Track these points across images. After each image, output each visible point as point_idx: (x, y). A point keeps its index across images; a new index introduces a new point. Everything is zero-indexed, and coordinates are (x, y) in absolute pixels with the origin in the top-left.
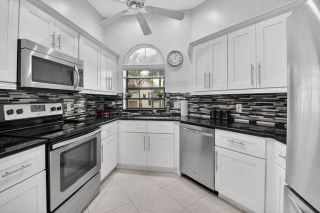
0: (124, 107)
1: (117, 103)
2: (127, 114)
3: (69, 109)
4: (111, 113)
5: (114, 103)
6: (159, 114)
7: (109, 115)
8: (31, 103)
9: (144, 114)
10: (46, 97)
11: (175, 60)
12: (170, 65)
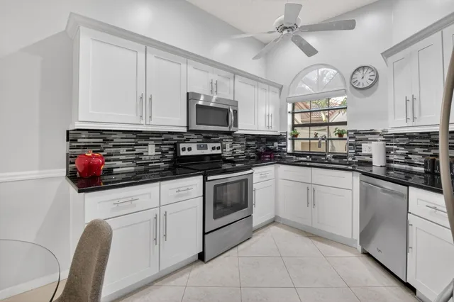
0: (289, 149)
1: (280, 145)
2: (292, 158)
3: (228, 149)
4: (272, 156)
5: (276, 144)
6: (337, 161)
7: (270, 158)
8: (198, 142)
9: (315, 160)
10: (210, 137)
11: (364, 79)
12: (355, 87)
